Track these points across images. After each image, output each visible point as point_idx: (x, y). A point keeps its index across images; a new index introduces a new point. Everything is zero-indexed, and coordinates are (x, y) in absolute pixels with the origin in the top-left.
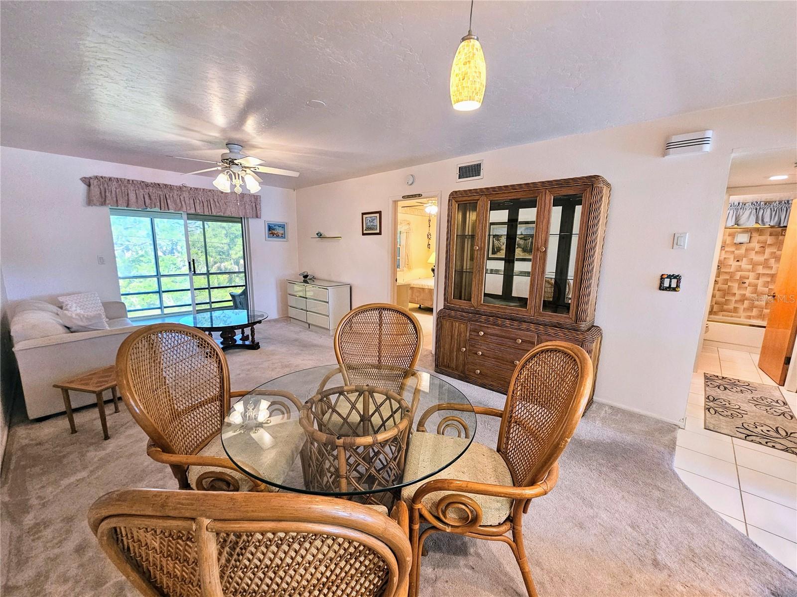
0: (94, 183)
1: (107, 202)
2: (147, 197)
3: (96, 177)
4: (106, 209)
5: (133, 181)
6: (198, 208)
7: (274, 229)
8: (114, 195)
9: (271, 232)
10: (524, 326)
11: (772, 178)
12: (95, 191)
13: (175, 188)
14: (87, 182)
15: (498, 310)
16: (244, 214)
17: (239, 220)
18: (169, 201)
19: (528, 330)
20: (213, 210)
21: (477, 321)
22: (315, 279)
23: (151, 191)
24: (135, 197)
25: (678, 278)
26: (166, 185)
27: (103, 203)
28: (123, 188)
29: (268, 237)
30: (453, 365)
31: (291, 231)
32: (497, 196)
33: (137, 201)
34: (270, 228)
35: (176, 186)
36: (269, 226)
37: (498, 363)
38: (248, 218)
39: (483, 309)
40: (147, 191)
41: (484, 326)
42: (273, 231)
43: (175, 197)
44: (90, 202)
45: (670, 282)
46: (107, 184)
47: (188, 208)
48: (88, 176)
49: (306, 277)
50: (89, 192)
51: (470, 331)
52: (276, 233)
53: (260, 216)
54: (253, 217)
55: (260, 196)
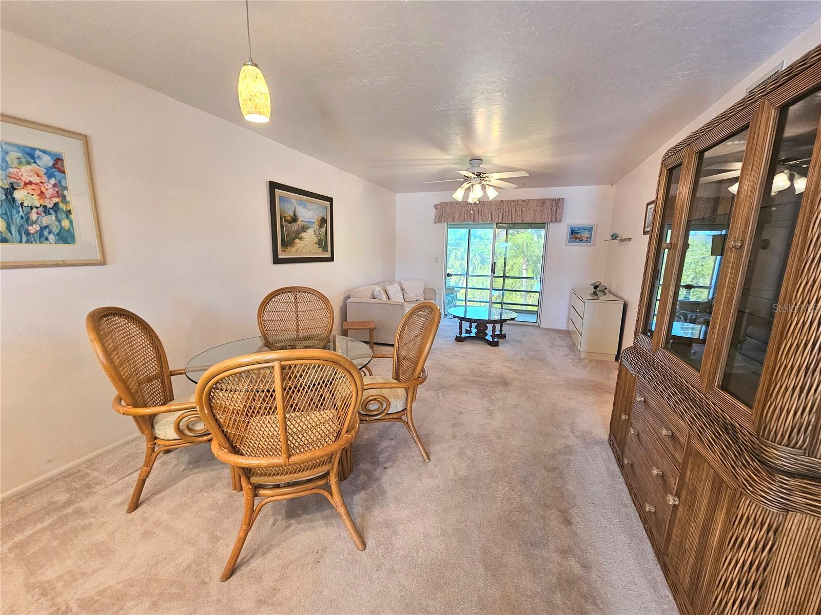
0: (439, 207)
1: (443, 220)
2: (466, 214)
3: (441, 203)
4: (445, 225)
5: (460, 202)
7: (577, 233)
8: (447, 214)
9: (573, 236)
12: (439, 212)
13: (486, 203)
14: (436, 207)
16: (544, 220)
17: (542, 226)
19: (682, 417)
20: (514, 219)
21: (643, 377)
22: (605, 290)
24: (459, 214)
27: (440, 221)
28: (453, 208)
29: (569, 242)
31: (599, 234)
33: (460, 217)
34: (573, 232)
35: (488, 202)
36: (572, 230)
38: (548, 223)
40: (467, 209)
42: (576, 235)
44: (435, 221)
46: (445, 207)
49: (596, 287)
50: (437, 214)
52: (579, 236)
53: (561, 219)
54: (552, 221)
55: (563, 199)
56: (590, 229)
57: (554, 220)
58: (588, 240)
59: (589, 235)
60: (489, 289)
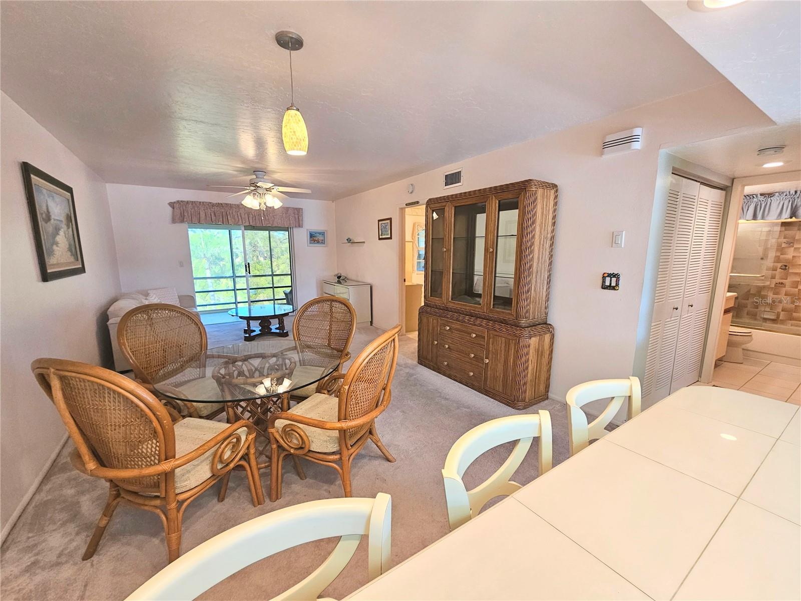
0: (177, 206)
1: (185, 220)
2: (213, 215)
3: (178, 201)
4: (185, 225)
5: (203, 202)
6: (251, 221)
7: (315, 237)
8: (189, 214)
9: (312, 239)
10: (478, 321)
11: (767, 166)
12: (178, 212)
13: (234, 206)
14: (172, 205)
15: (460, 307)
16: (288, 224)
17: (286, 229)
18: (229, 217)
19: (481, 325)
20: (263, 223)
21: (445, 317)
22: (347, 279)
23: (216, 209)
24: (204, 215)
25: (616, 276)
26: (227, 204)
27: (182, 221)
28: (196, 208)
29: (310, 243)
30: (429, 357)
31: (331, 238)
32: (458, 201)
33: (206, 218)
34: (312, 236)
35: (235, 205)
36: (311, 234)
37: (459, 356)
38: (293, 228)
39: (451, 305)
40: (213, 210)
41: (450, 321)
42: (315, 238)
43: (234, 213)
44: (174, 221)
45: (611, 281)
46: (186, 206)
47: (244, 222)
48: (173, 201)
49: (339, 277)
50: (173, 212)
51: (440, 326)
52: (316, 239)
53: (302, 225)
54: (296, 227)
55: (302, 209)
56: (323, 234)
57: (297, 225)
58: (323, 242)
59: (323, 238)
60: (246, 289)
